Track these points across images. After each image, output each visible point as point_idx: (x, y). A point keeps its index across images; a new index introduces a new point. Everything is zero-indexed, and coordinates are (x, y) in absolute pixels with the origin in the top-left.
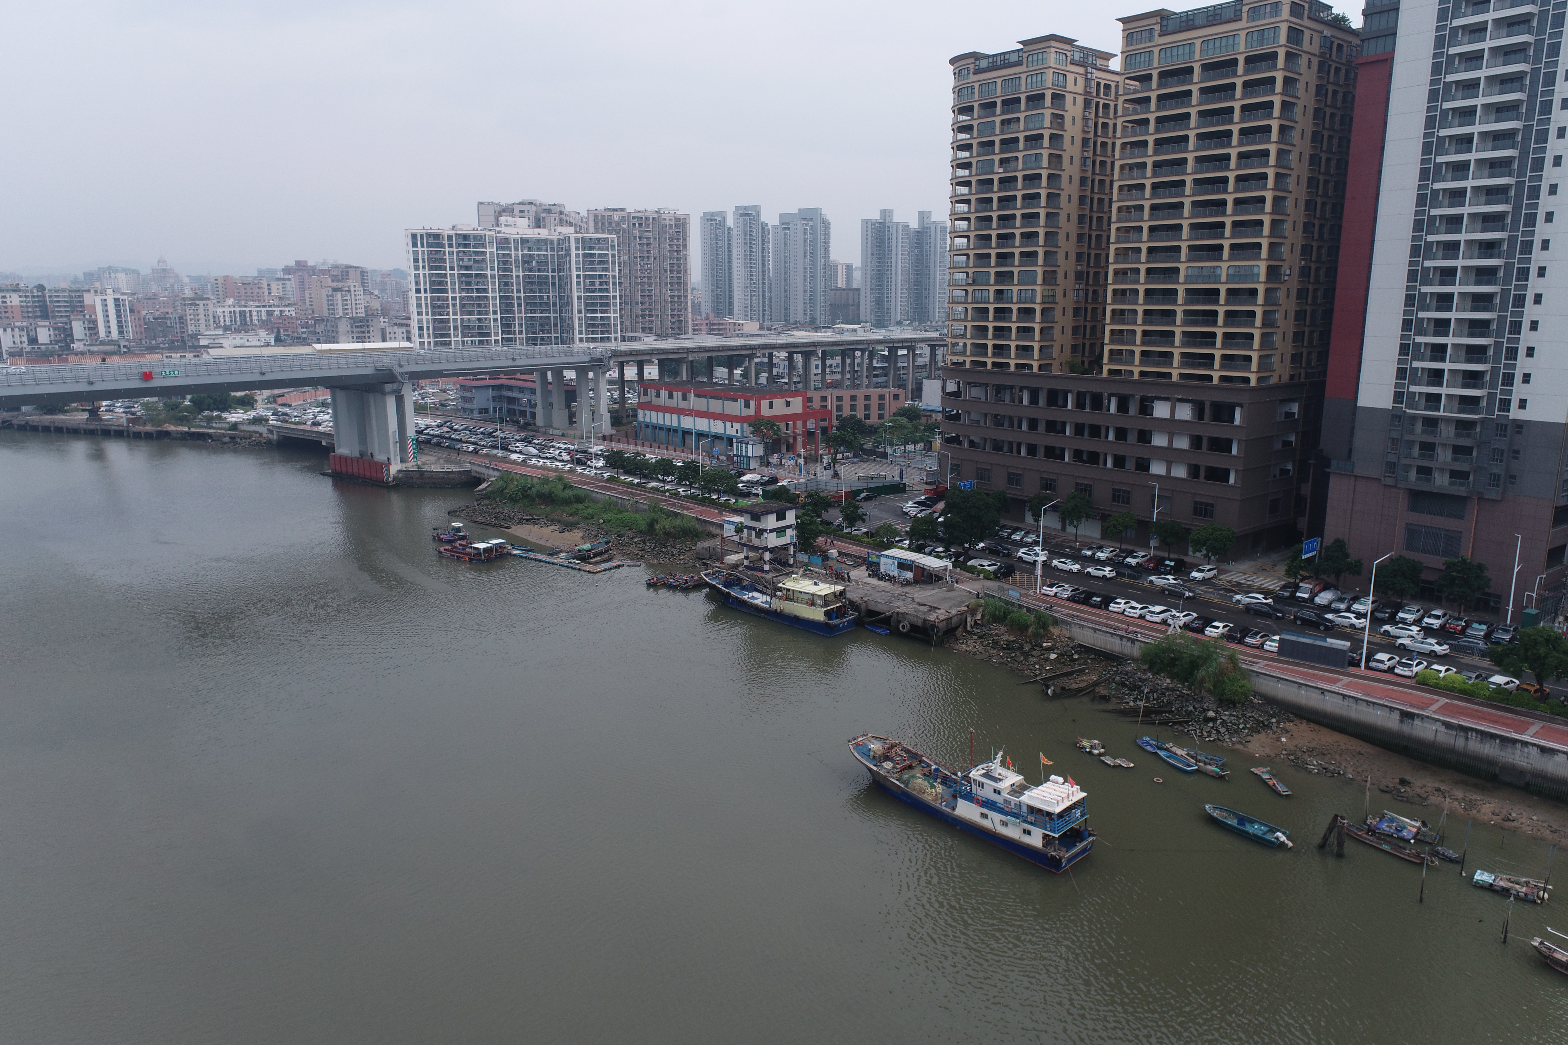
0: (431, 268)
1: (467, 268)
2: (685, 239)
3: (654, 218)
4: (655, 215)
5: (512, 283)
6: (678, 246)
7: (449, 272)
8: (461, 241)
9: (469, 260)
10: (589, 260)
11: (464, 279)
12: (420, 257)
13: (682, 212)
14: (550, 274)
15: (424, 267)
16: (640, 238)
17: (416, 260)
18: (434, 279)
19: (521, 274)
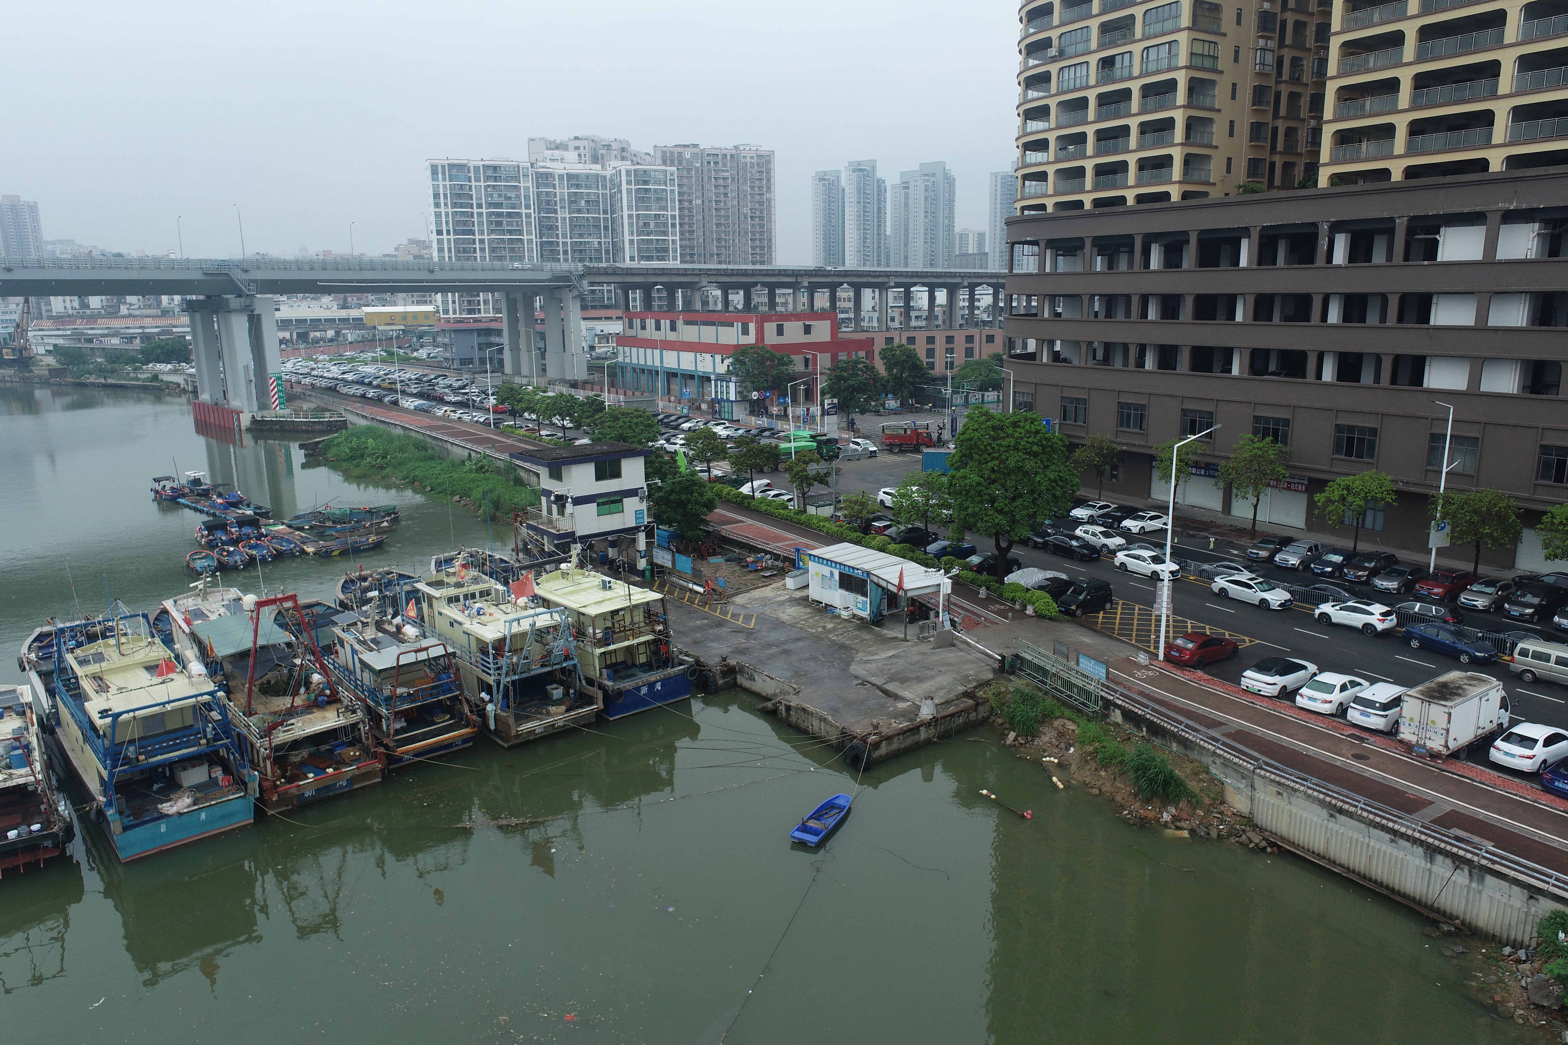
0: (454, 205)
1: (499, 205)
2: (769, 180)
3: (732, 156)
4: (734, 152)
5: (557, 227)
6: (760, 188)
7: (475, 210)
8: (490, 173)
9: (500, 196)
10: (642, 198)
11: (493, 218)
12: (441, 192)
13: (765, 148)
14: (602, 216)
15: (446, 205)
16: (716, 179)
17: (436, 196)
18: (458, 218)
19: (568, 216)
